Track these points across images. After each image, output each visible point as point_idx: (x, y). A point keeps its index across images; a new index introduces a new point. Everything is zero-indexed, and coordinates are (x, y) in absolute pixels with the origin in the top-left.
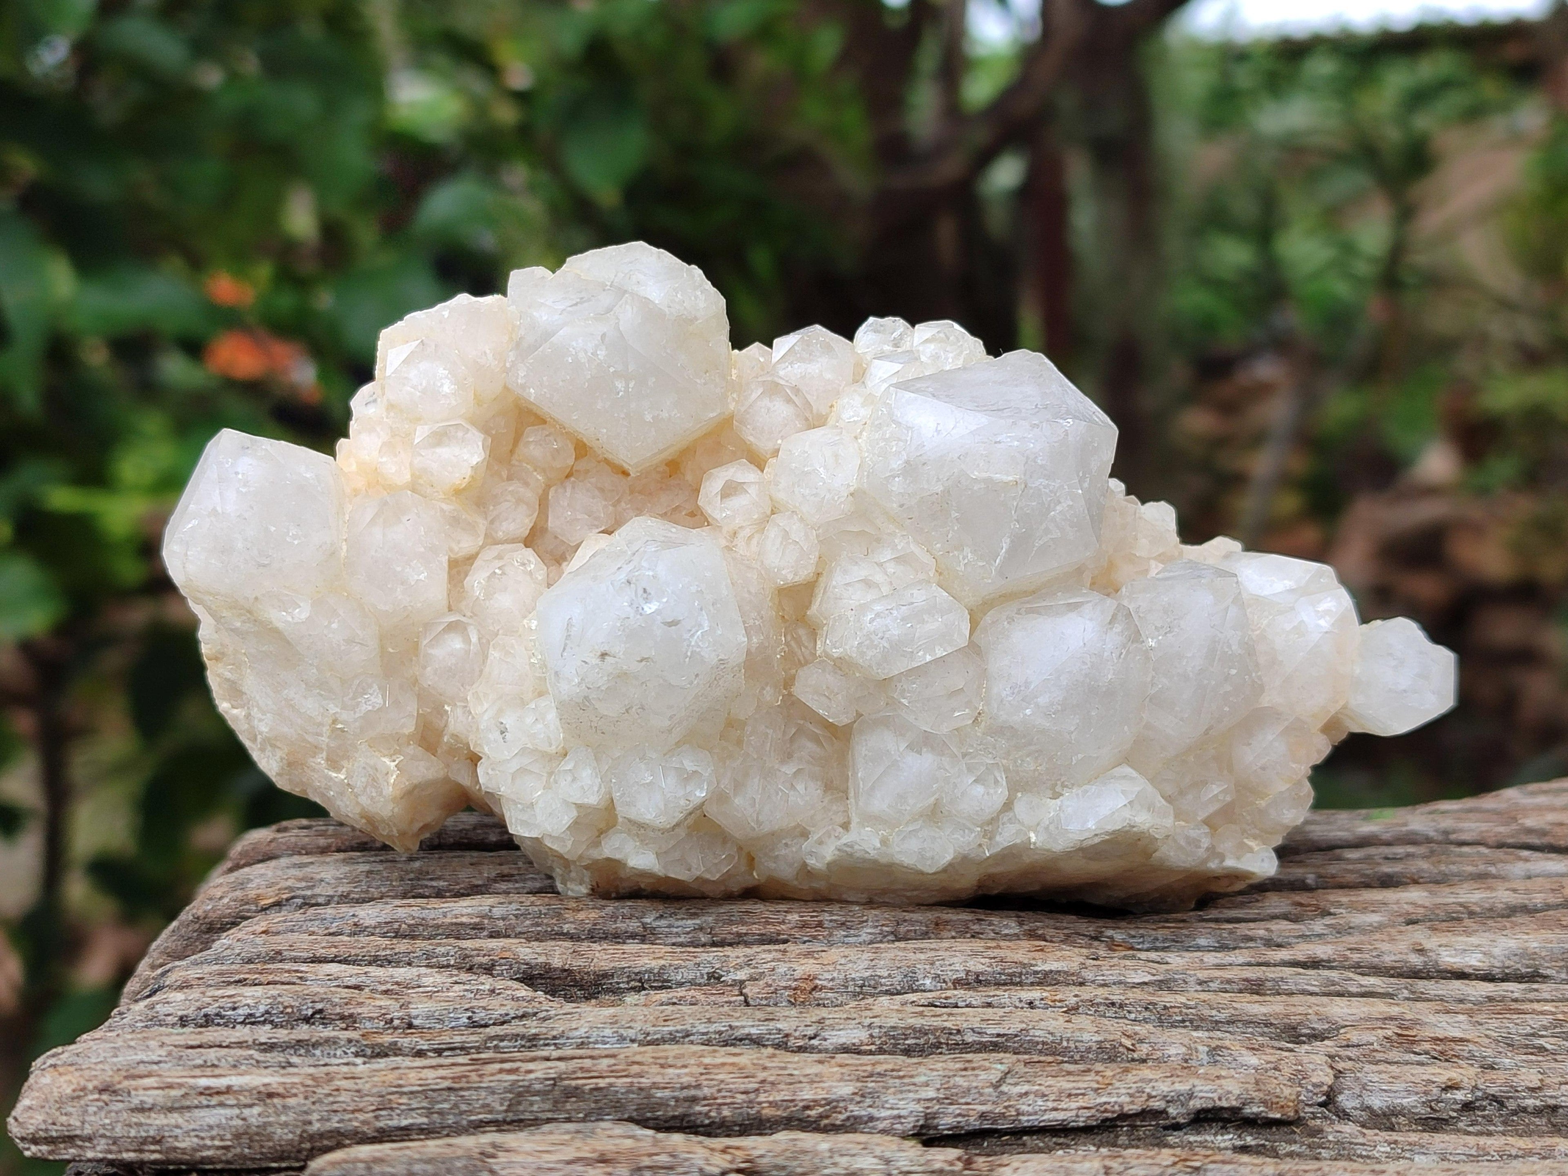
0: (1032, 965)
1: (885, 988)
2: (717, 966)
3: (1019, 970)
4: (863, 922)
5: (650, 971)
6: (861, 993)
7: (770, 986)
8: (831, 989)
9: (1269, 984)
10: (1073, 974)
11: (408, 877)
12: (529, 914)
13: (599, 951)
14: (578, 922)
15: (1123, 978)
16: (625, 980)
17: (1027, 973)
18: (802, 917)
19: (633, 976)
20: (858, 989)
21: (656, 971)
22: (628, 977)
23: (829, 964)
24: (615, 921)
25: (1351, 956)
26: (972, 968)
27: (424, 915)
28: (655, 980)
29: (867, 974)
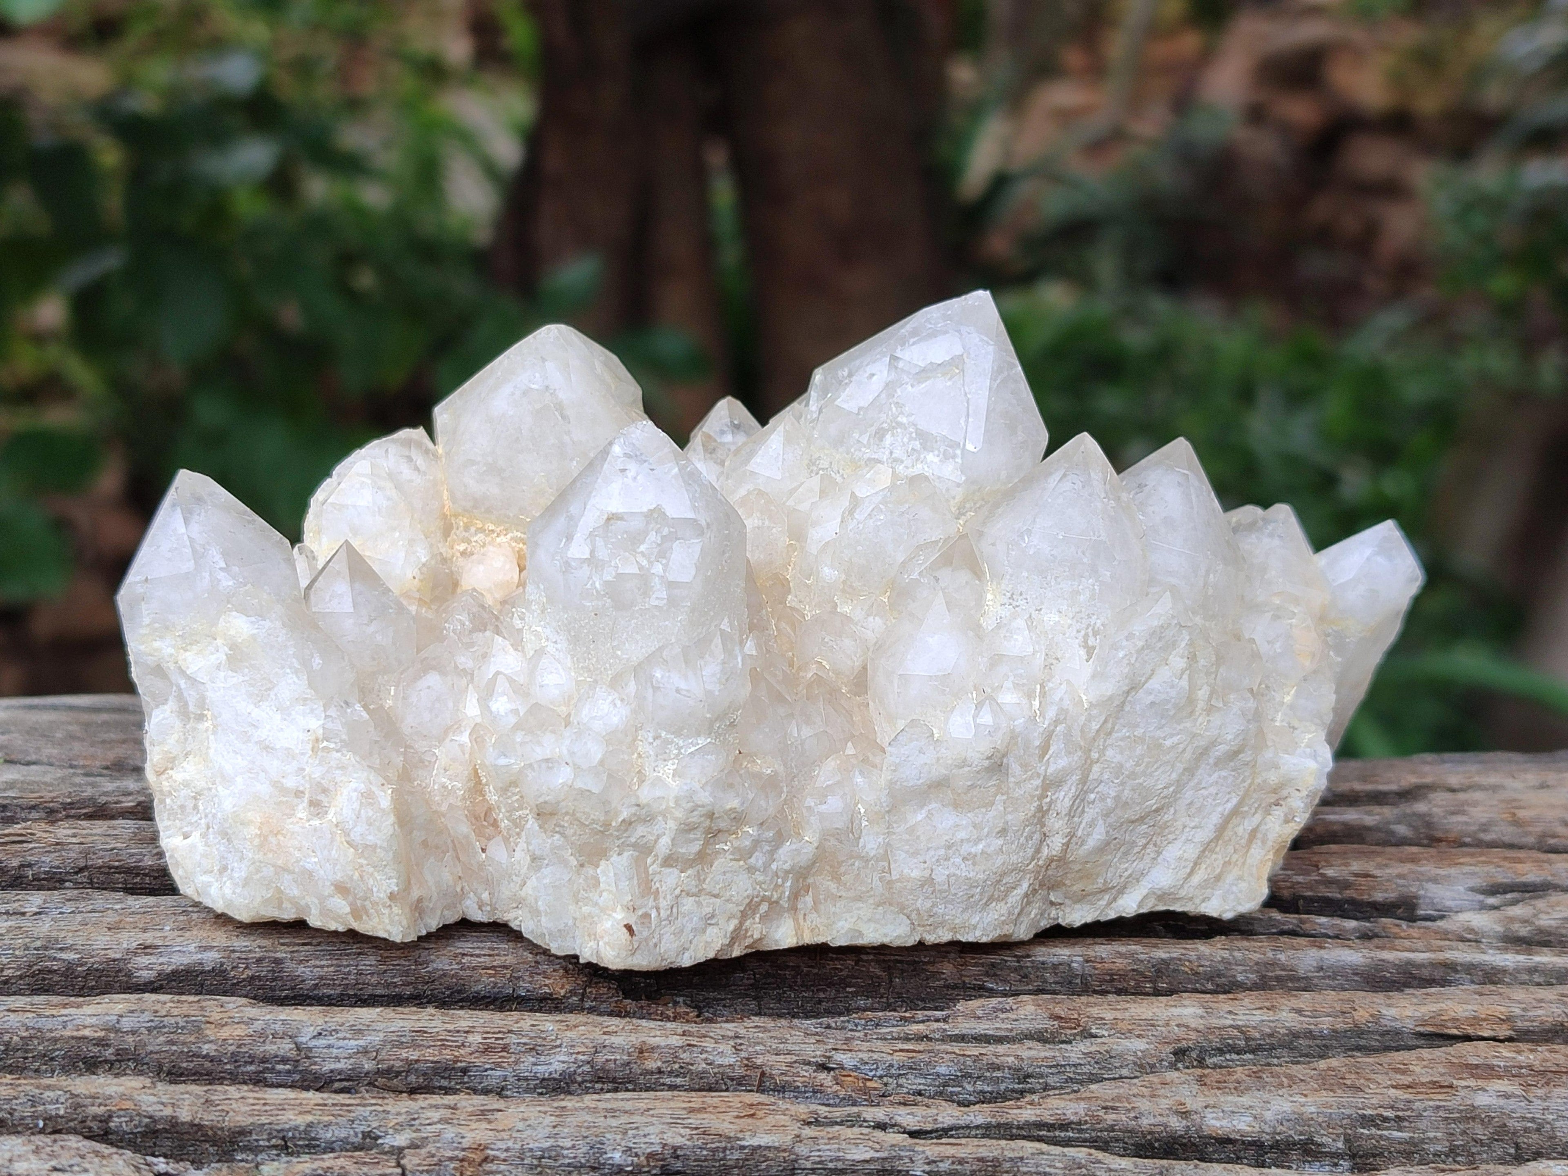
0: (739, 1139)
1: (567, 1161)
2: (375, 1124)
3: (723, 1144)
4: (556, 1047)
5: (296, 1128)
6: (539, 1166)
7: (433, 1156)
8: (505, 1160)
9: (1007, 1165)
10: (785, 1151)
11: (33, 945)
12: (164, 1027)
13: (236, 1100)
14: (220, 1043)
15: (841, 1154)
16: (265, 1137)
17: (732, 1148)
18: (485, 1038)
19: (275, 1133)
20: (535, 1162)
21: (302, 1128)
22: (269, 1134)
23: (504, 1130)
24: (264, 1042)
25: (1106, 1117)
26: (670, 1141)
27: (40, 1025)
28: (301, 1139)
29: (547, 1145)
